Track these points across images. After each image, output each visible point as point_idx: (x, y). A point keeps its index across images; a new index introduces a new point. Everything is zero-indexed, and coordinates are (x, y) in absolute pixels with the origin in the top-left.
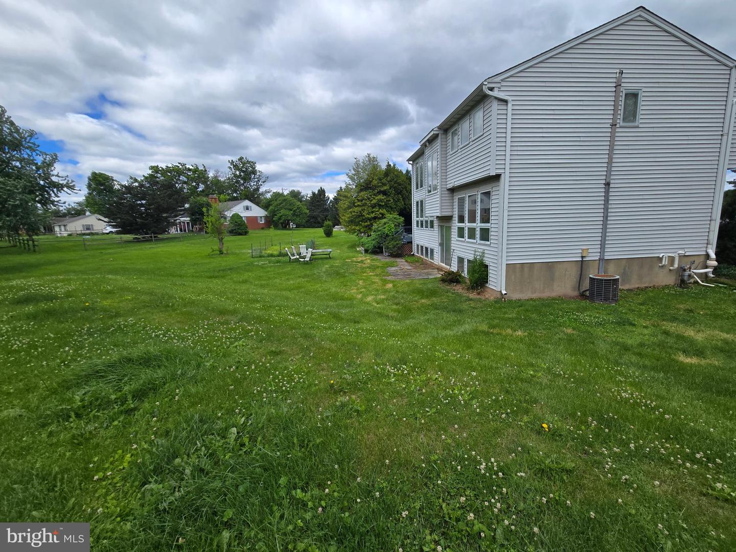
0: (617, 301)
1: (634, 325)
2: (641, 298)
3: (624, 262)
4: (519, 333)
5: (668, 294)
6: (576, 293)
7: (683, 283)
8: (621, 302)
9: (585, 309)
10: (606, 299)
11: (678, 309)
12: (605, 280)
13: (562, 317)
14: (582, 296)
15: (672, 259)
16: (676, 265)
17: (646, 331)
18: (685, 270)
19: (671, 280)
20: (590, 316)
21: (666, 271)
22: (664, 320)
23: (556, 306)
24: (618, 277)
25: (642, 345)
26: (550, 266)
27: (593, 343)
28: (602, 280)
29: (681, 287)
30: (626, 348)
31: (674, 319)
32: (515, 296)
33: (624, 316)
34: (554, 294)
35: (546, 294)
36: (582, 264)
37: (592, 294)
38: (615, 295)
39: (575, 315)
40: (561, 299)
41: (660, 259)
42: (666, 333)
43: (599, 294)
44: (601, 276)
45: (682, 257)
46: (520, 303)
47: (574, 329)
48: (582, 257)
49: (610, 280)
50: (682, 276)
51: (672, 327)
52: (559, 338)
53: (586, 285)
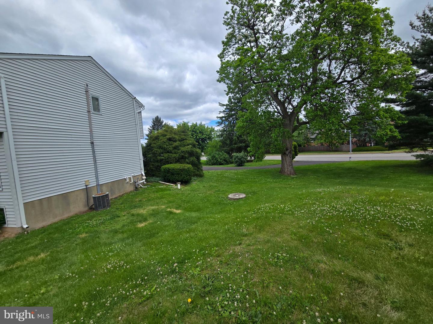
0: (110, 206)
1: (119, 217)
2: (121, 201)
3: (110, 184)
4: (42, 255)
5: (132, 195)
6: (87, 209)
7: (136, 188)
8: (112, 206)
9: (93, 217)
10: (104, 207)
11: (136, 202)
12: (102, 196)
13: (78, 228)
14: (91, 209)
15: (130, 178)
16: (132, 181)
17: (125, 218)
18: (136, 183)
19: (132, 188)
20: (96, 220)
21: (129, 184)
22: (131, 209)
23: (73, 222)
24: (108, 193)
25: (124, 226)
26: (65, 196)
27: (98, 237)
28: (99, 197)
29: (136, 190)
30: (116, 232)
31: (135, 207)
32: (40, 225)
33: (114, 213)
34: (72, 214)
35: (66, 216)
36: (87, 190)
37: (96, 207)
38: (108, 203)
39: (87, 223)
40: (77, 216)
41: (125, 179)
42: (133, 215)
43: (100, 205)
44: (99, 195)
45: (134, 177)
46: (43, 230)
47: (86, 233)
48: (86, 186)
49: (104, 196)
50: (135, 185)
51: (135, 211)
52: (76, 244)
53: (92, 202)
